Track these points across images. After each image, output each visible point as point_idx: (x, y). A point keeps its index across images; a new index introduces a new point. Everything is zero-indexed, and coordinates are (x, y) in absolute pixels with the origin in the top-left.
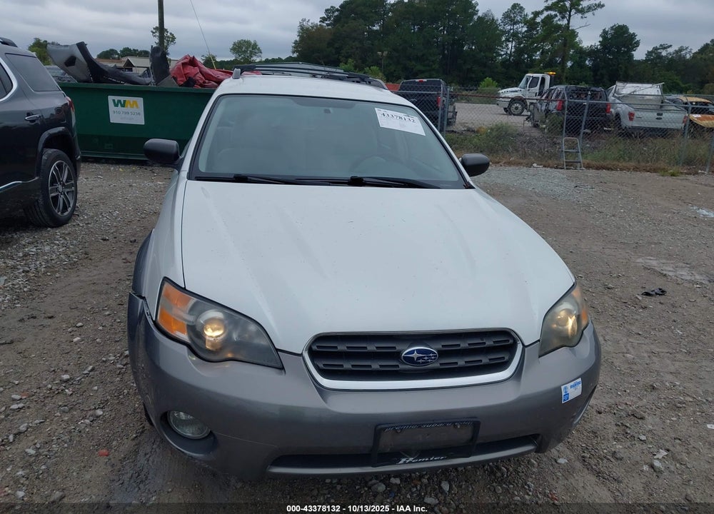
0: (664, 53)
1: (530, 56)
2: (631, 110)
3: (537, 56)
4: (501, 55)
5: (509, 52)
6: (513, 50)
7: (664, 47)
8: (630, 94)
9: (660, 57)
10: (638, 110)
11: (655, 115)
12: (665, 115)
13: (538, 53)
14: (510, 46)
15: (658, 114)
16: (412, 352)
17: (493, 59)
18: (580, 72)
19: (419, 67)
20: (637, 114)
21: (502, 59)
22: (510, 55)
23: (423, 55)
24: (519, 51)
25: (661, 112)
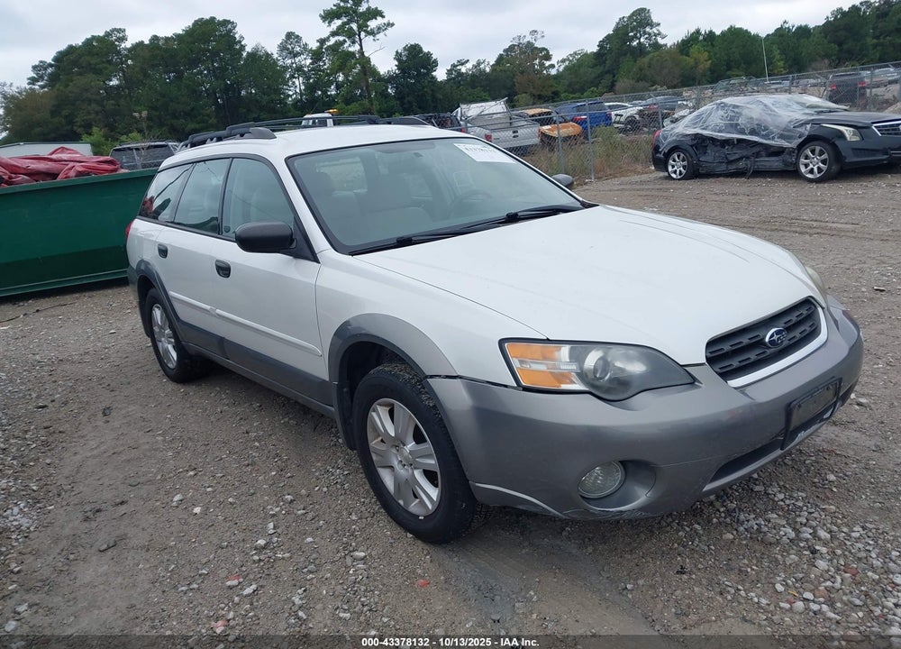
0: (463, 70)
1: (325, 92)
2: (487, 132)
3: (332, 91)
4: (291, 96)
5: (298, 91)
6: (303, 87)
7: (462, 63)
8: (478, 115)
9: (460, 74)
10: (494, 130)
11: (510, 133)
12: (521, 132)
13: (332, 87)
14: (297, 83)
15: (514, 132)
16: (772, 336)
17: (283, 102)
18: (386, 103)
19: (191, 126)
20: (494, 135)
21: (293, 100)
22: (301, 94)
23: (193, 109)
24: (310, 88)
25: (515, 129)
